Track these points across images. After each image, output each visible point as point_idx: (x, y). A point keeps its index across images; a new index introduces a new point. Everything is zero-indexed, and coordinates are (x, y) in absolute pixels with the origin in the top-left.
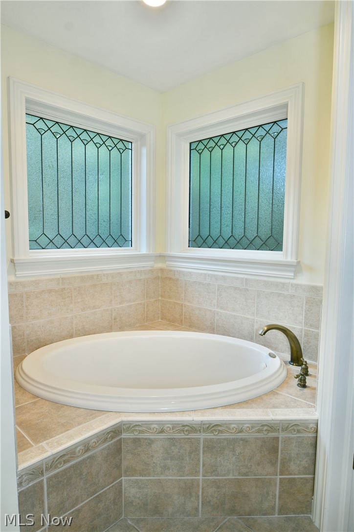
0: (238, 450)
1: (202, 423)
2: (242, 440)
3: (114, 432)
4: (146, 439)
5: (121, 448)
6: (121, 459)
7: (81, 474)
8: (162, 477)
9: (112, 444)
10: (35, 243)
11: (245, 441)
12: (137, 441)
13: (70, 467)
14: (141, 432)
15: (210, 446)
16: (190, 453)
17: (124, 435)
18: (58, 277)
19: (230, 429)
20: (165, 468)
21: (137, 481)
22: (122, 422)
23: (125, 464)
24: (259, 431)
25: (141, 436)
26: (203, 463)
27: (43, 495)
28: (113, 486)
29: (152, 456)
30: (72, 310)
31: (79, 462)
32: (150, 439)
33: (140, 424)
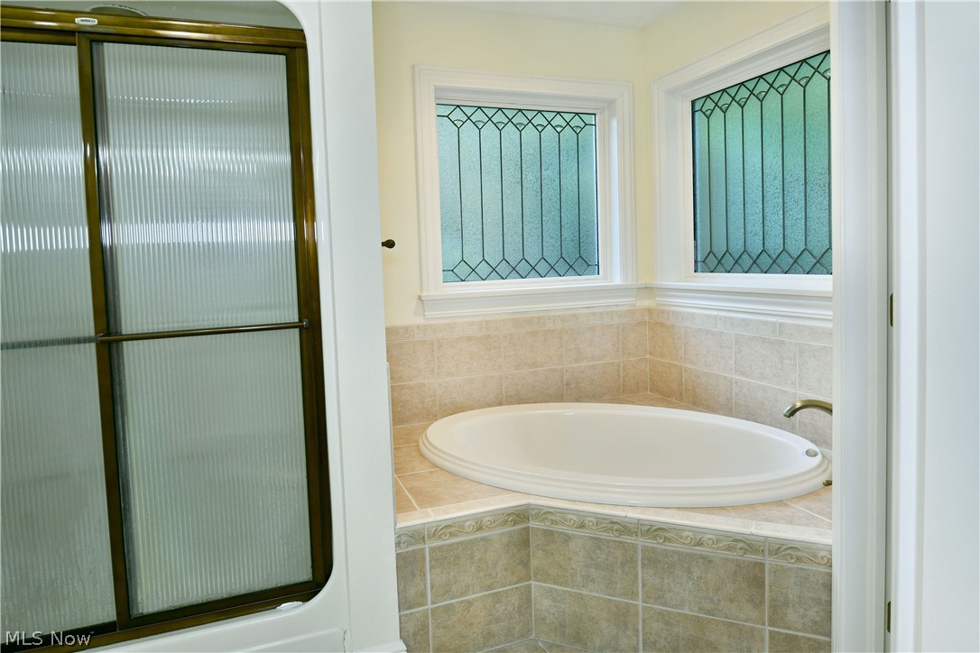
0: (696, 573)
1: (639, 522)
2: (702, 557)
3: (518, 515)
4: (561, 533)
5: (528, 540)
6: (529, 556)
7: (472, 557)
8: (584, 592)
9: (514, 530)
10: (451, 273)
11: (707, 560)
12: (549, 534)
13: (458, 543)
14: (553, 522)
15: (652, 559)
16: (623, 564)
17: (532, 524)
18: (480, 319)
19: (681, 537)
20: (589, 579)
21: (550, 591)
22: (529, 505)
23: (534, 563)
24: (729, 548)
25: (555, 528)
26: (643, 582)
27: (424, 566)
28: (517, 588)
29: (570, 559)
30: (500, 367)
31: (470, 541)
32: (566, 534)
33: (552, 511)
